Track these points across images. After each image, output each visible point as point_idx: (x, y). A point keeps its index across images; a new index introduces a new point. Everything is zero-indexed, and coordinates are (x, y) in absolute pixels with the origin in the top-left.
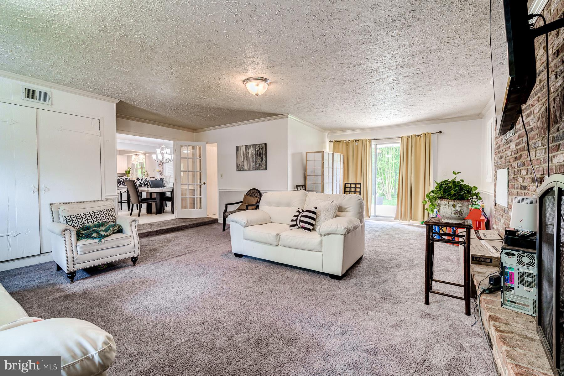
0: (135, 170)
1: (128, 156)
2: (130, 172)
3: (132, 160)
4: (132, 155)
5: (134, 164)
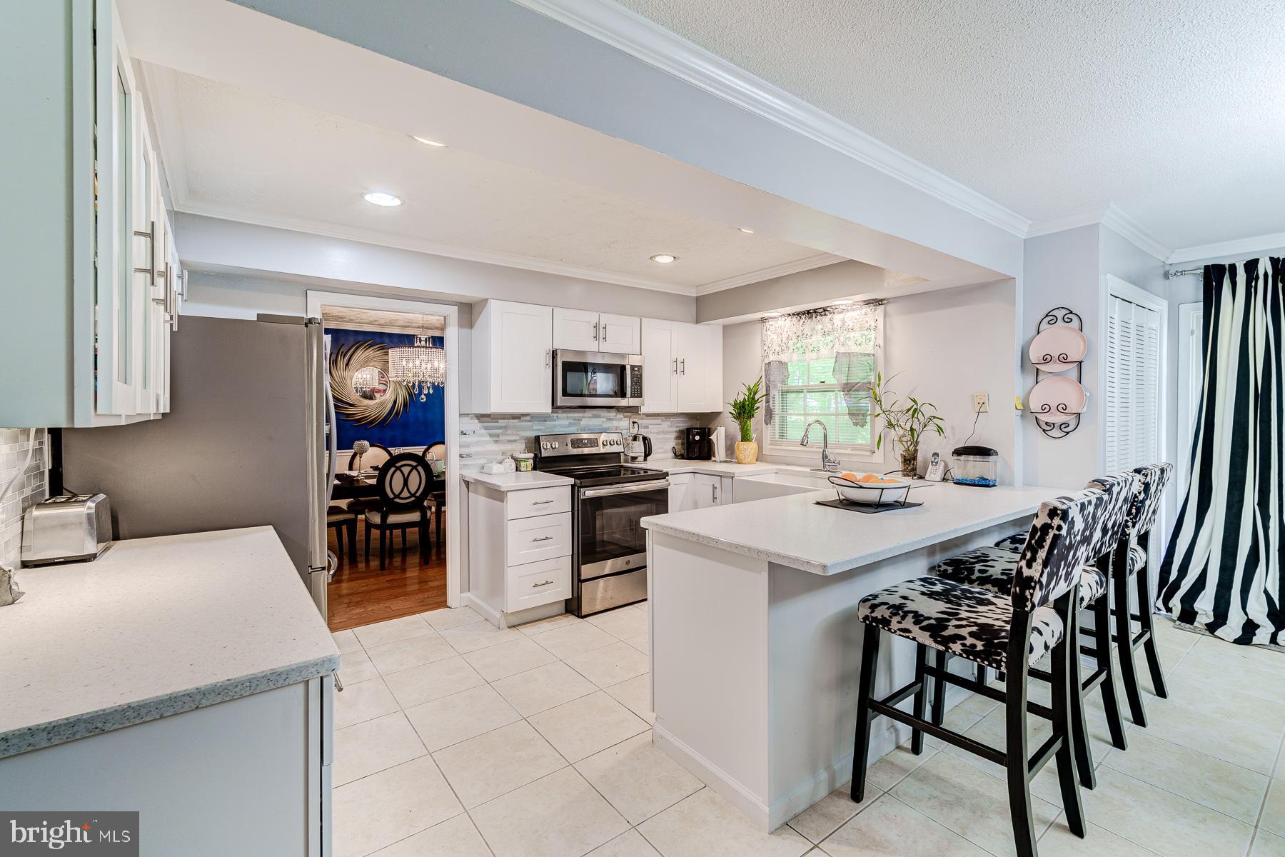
1: (730, 328)
2: (753, 409)
3: (769, 346)
4: (765, 319)
5: (784, 365)
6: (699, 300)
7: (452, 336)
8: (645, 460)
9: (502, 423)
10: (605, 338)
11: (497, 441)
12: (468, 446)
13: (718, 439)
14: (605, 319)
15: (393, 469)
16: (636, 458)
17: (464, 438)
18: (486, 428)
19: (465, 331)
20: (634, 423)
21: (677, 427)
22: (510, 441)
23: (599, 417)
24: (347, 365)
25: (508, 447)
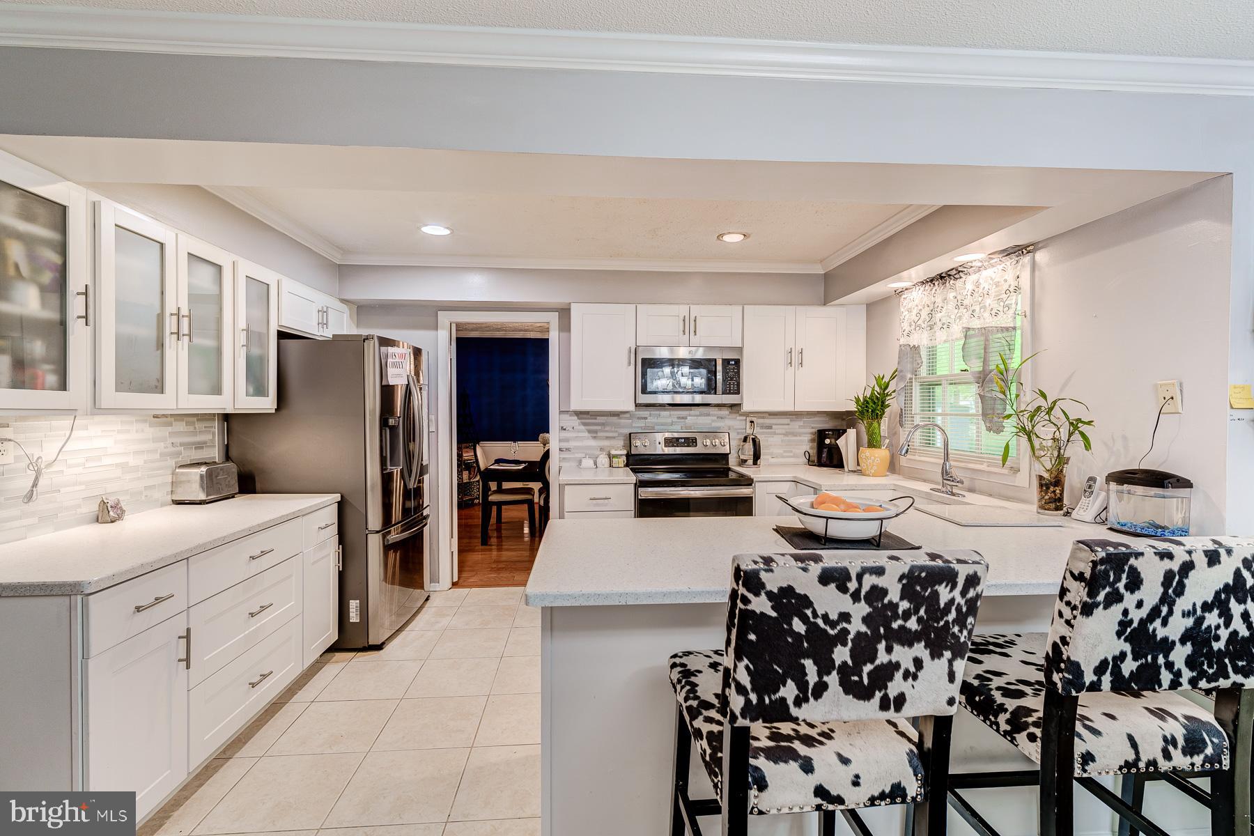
0: (917, 391)
1: (873, 307)
2: (884, 406)
3: (905, 326)
4: (899, 293)
5: (916, 349)
6: (827, 278)
8: (755, 463)
9: (600, 420)
10: (695, 332)
11: (595, 438)
12: (567, 440)
13: (847, 443)
14: (696, 310)
16: (746, 461)
17: (564, 434)
18: (585, 424)
19: (564, 335)
20: (752, 422)
21: (812, 428)
22: (607, 438)
23: (708, 415)
25: (606, 443)
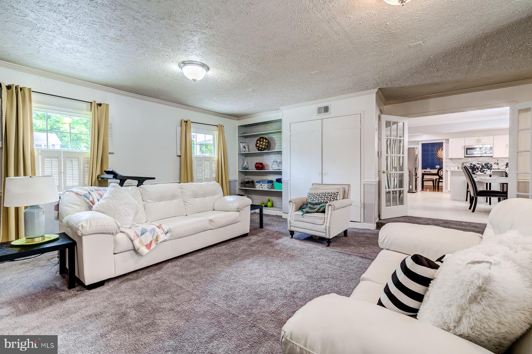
7: (444, 145)
9: (456, 160)
10: (480, 142)
11: (454, 163)
12: (447, 164)
14: (480, 138)
15: (440, 170)
17: (447, 163)
18: (452, 161)
22: (457, 163)
24: (442, 150)
25: (457, 165)
